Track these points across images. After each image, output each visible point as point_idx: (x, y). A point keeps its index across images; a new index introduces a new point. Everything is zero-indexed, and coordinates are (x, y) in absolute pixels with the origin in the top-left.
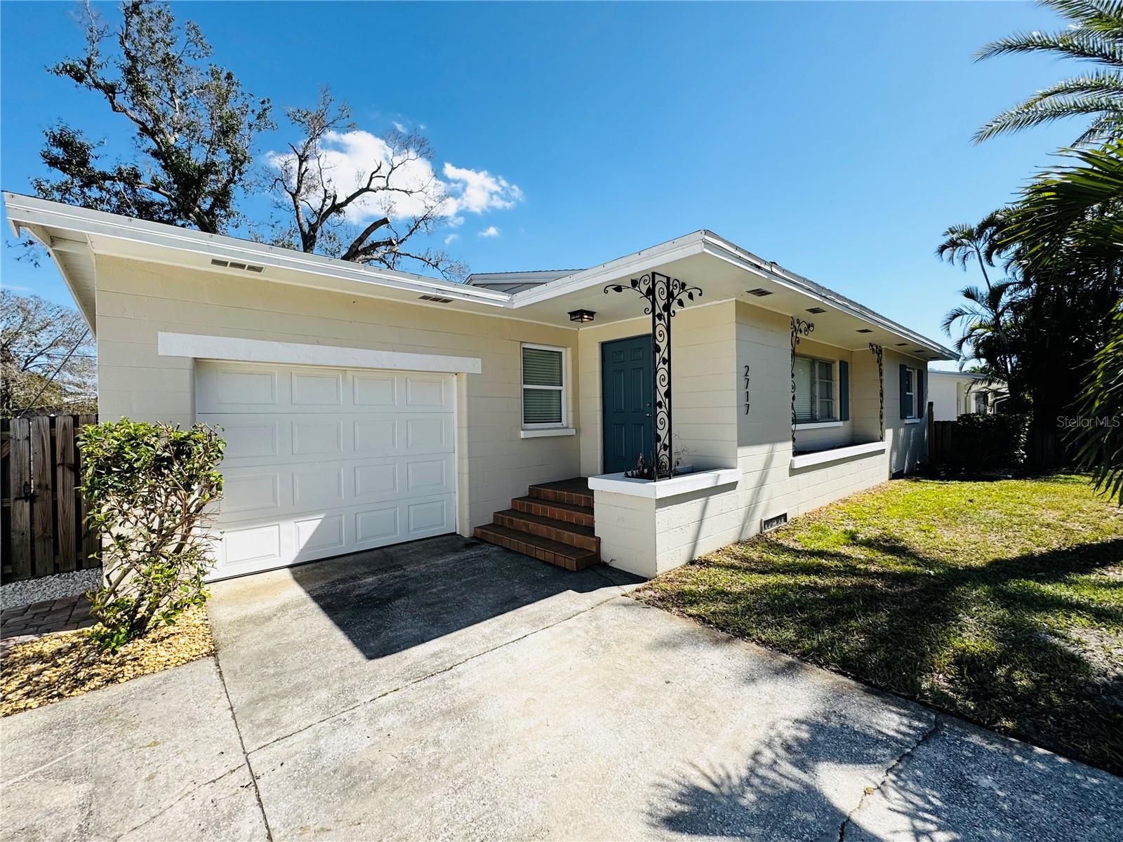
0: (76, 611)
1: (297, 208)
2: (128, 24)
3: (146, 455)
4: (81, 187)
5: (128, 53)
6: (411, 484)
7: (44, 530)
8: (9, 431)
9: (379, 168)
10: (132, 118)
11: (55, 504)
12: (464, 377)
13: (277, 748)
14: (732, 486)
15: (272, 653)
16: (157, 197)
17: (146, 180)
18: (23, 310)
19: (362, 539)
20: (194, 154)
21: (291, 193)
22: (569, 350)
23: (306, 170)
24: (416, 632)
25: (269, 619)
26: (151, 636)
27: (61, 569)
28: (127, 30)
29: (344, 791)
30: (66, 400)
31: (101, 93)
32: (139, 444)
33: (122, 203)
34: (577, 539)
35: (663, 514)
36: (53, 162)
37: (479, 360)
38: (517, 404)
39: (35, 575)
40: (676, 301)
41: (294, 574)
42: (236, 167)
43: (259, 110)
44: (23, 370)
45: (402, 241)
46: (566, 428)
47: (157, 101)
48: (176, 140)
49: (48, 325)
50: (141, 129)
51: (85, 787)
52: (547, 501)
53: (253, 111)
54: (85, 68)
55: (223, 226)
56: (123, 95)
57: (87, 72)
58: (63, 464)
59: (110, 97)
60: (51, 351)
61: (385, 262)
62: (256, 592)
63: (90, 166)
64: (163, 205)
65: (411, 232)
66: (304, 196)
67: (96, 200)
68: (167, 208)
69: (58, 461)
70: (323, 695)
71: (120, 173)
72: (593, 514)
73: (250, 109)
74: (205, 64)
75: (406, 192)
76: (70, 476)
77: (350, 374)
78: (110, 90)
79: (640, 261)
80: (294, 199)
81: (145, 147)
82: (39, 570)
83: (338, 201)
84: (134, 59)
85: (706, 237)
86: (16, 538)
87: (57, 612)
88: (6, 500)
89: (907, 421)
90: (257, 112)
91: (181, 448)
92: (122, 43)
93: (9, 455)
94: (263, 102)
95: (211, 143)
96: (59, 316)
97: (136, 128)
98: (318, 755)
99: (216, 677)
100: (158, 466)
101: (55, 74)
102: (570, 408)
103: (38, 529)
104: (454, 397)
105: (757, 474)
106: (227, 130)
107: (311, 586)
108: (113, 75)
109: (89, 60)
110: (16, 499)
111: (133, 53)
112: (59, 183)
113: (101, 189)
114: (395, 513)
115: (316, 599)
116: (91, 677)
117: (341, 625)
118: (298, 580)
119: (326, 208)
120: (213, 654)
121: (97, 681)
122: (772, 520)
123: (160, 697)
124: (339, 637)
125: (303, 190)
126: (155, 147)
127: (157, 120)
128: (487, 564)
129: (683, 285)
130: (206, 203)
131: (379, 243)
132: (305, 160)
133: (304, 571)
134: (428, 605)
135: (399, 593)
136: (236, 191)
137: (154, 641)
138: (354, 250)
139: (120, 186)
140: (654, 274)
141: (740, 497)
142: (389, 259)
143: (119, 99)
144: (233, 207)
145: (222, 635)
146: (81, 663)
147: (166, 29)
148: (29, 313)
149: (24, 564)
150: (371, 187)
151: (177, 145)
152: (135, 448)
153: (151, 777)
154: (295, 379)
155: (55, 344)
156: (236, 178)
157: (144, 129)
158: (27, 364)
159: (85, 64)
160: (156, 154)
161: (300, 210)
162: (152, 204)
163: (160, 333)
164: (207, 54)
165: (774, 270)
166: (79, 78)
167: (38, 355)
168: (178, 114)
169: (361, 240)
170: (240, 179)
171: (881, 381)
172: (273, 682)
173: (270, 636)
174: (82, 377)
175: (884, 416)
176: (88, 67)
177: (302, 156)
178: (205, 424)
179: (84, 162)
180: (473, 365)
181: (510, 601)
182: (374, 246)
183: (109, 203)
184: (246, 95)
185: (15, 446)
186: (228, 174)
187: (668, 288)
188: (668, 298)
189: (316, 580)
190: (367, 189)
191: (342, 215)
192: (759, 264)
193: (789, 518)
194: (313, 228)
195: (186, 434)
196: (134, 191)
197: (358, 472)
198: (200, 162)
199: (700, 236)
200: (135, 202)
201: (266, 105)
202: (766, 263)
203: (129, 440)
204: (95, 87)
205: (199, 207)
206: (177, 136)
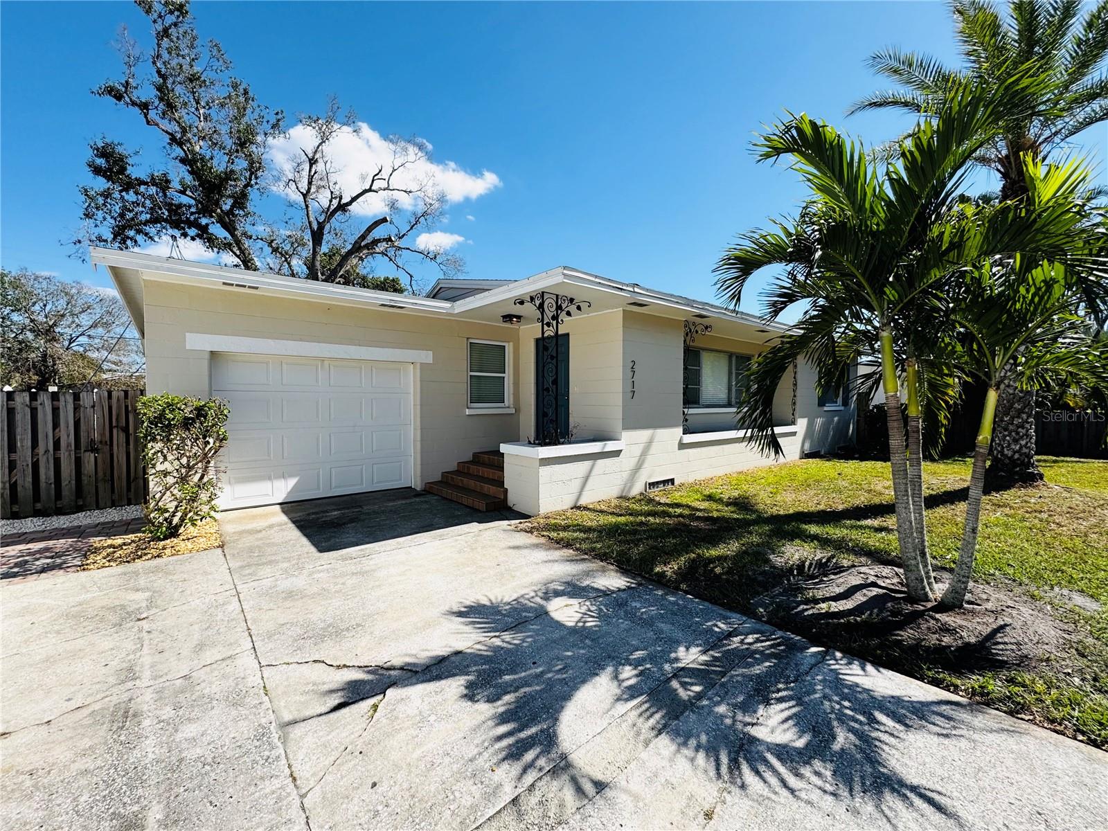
0: (130, 527)
1: (307, 207)
2: (159, 45)
3: (179, 416)
4: (121, 191)
5: (159, 72)
6: (374, 449)
7: (105, 474)
8: (79, 400)
9: (380, 171)
10: (163, 130)
11: (112, 455)
12: (418, 366)
13: (252, 583)
14: (617, 453)
15: (258, 546)
16: (184, 200)
17: (176, 185)
18: (67, 294)
19: (336, 487)
20: (215, 162)
21: (302, 193)
22: (511, 344)
23: (315, 173)
24: (353, 540)
25: (260, 531)
26: (181, 538)
27: (117, 504)
28: (158, 51)
29: (285, 599)
30: (104, 376)
31: (137, 110)
32: (174, 409)
33: (154, 205)
34: (490, 489)
35: (545, 471)
36: (97, 171)
37: (431, 353)
38: (463, 388)
39: (98, 508)
40: (564, 313)
41: (282, 508)
42: (252, 174)
43: (273, 121)
44: (67, 349)
45: (403, 236)
46: (508, 407)
47: (184, 112)
48: (201, 148)
49: (88, 308)
50: (170, 139)
51: (147, 594)
52: (484, 464)
53: (268, 122)
54: (123, 89)
55: (242, 225)
56: (155, 111)
57: (126, 92)
58: (117, 427)
59: (145, 113)
60: (92, 332)
61: (387, 255)
62: (254, 517)
63: (128, 172)
64: (190, 207)
65: (412, 228)
66: (314, 196)
67: (133, 203)
68: (193, 210)
69: (114, 424)
70: (285, 565)
71: (153, 179)
72: (503, 471)
73: (265, 120)
74: (226, 77)
75: (405, 191)
76: (122, 436)
77: (326, 363)
78: (144, 107)
79: (529, 284)
80: (304, 199)
81: (174, 155)
82: (101, 504)
83: (344, 201)
84: (163, 77)
85: (565, 272)
86: (85, 479)
87: (117, 527)
88: (78, 451)
89: (826, 409)
90: (271, 122)
91: (200, 412)
92: (154, 63)
93: (80, 419)
94: (277, 114)
95: (230, 154)
96: (98, 300)
97: (167, 138)
98: (275, 586)
99: (222, 557)
100: (187, 424)
101: (97, 95)
102: (512, 392)
103: (100, 474)
104: (410, 382)
105: (642, 446)
106: (244, 141)
107: (293, 515)
108: (147, 93)
109: (127, 82)
110: (85, 451)
111: (163, 70)
112: (102, 190)
113: (137, 193)
114: (362, 469)
115: (294, 522)
116: (146, 554)
117: (306, 535)
118: (284, 512)
119: (332, 208)
120: (221, 546)
121: (149, 556)
122: (658, 483)
123: (187, 564)
124: (304, 541)
125: (313, 190)
126: (182, 154)
127: (184, 131)
128: (425, 506)
129: (572, 300)
130: (227, 205)
131: (379, 240)
132: (314, 163)
133: (289, 507)
134: (368, 527)
135: (352, 521)
136: (253, 194)
137: (183, 540)
138: (357, 245)
139: (153, 190)
140: (543, 293)
141: (625, 463)
142: (391, 253)
143: (152, 114)
144: (250, 207)
145: (228, 538)
146: (138, 548)
147: (192, 47)
148: (72, 297)
149: (91, 499)
150: (373, 188)
151: (203, 152)
152: (172, 411)
153: (183, 591)
154: (285, 366)
155: (94, 326)
156: (253, 182)
157: (173, 139)
158: (70, 343)
159: (123, 86)
160: (183, 161)
161: (310, 209)
162: (180, 206)
163: (187, 334)
164: (227, 68)
165: (636, 290)
166: (119, 97)
167: (81, 335)
168: (202, 123)
169: (363, 237)
170: (256, 183)
171: (795, 373)
172: (257, 559)
173: (258, 539)
174: (119, 356)
175: (798, 404)
176: (126, 88)
177: (312, 160)
178: (218, 398)
179: (123, 170)
180: (427, 357)
181: (429, 526)
182: (376, 242)
183: (144, 206)
184: (263, 108)
185: (84, 412)
186: (246, 179)
187: (557, 303)
188: (557, 309)
189: (296, 513)
190: (370, 190)
191: (347, 214)
192: (620, 287)
193: (676, 483)
194: (321, 226)
195: (203, 403)
196: (165, 195)
197: (333, 438)
198: (222, 169)
199: (560, 270)
200: (166, 204)
201: (279, 116)
202: (627, 285)
203: (168, 407)
204: (132, 105)
205: (221, 208)
206: (201, 143)
